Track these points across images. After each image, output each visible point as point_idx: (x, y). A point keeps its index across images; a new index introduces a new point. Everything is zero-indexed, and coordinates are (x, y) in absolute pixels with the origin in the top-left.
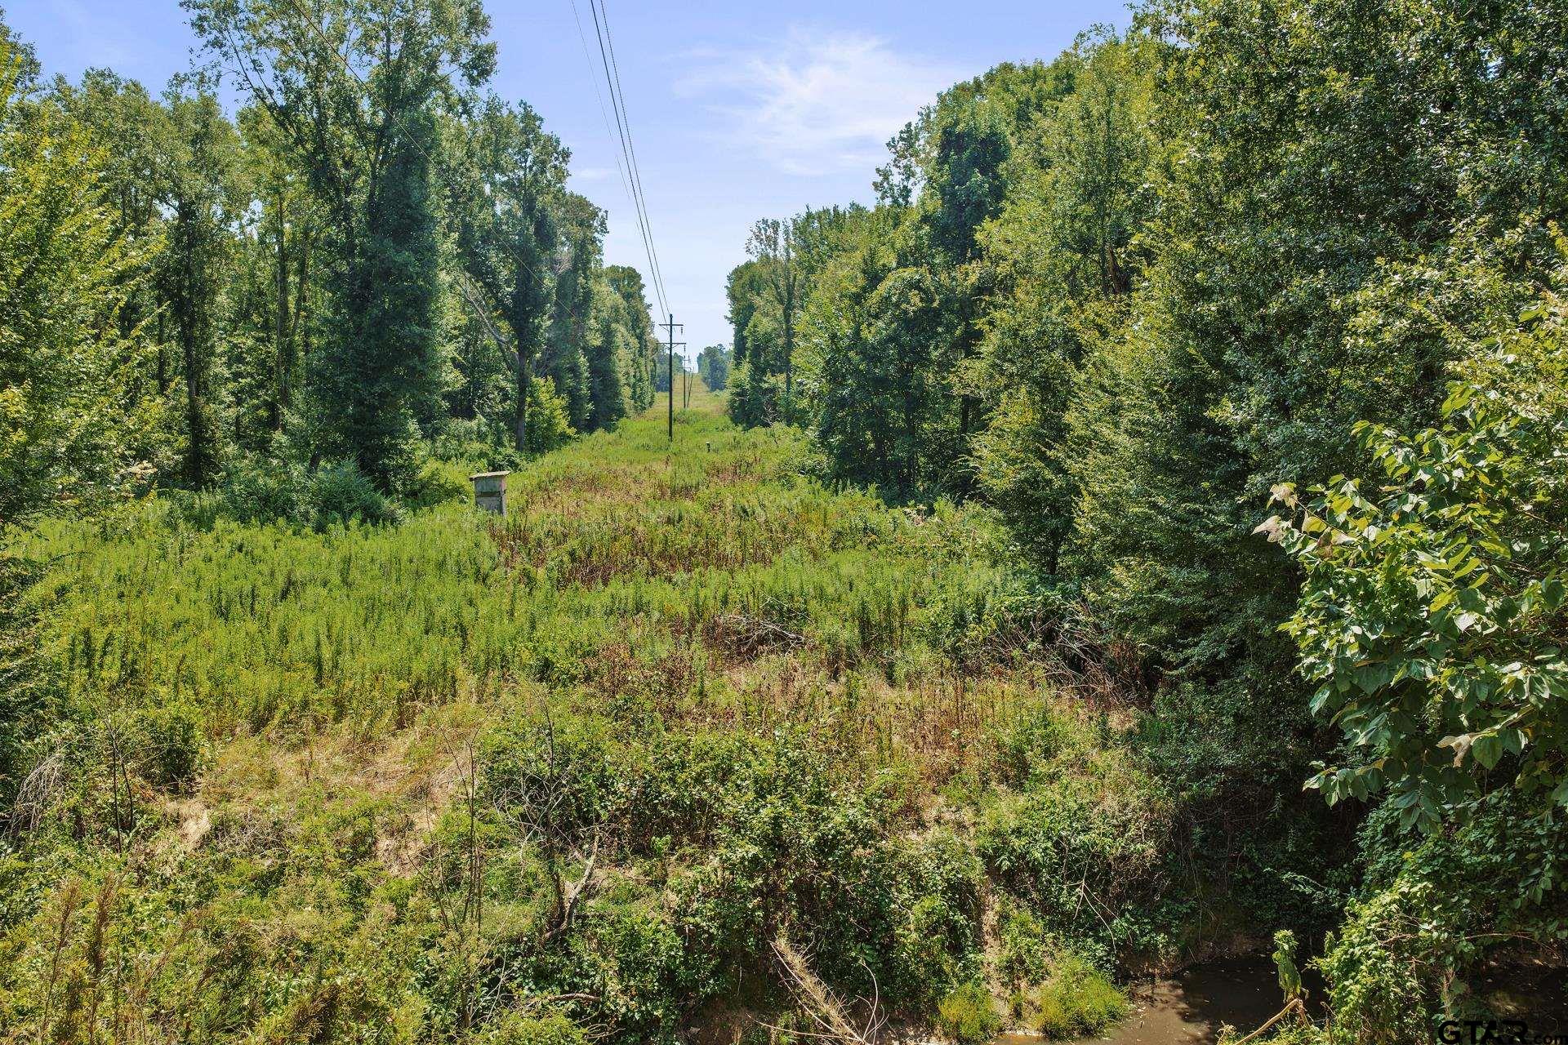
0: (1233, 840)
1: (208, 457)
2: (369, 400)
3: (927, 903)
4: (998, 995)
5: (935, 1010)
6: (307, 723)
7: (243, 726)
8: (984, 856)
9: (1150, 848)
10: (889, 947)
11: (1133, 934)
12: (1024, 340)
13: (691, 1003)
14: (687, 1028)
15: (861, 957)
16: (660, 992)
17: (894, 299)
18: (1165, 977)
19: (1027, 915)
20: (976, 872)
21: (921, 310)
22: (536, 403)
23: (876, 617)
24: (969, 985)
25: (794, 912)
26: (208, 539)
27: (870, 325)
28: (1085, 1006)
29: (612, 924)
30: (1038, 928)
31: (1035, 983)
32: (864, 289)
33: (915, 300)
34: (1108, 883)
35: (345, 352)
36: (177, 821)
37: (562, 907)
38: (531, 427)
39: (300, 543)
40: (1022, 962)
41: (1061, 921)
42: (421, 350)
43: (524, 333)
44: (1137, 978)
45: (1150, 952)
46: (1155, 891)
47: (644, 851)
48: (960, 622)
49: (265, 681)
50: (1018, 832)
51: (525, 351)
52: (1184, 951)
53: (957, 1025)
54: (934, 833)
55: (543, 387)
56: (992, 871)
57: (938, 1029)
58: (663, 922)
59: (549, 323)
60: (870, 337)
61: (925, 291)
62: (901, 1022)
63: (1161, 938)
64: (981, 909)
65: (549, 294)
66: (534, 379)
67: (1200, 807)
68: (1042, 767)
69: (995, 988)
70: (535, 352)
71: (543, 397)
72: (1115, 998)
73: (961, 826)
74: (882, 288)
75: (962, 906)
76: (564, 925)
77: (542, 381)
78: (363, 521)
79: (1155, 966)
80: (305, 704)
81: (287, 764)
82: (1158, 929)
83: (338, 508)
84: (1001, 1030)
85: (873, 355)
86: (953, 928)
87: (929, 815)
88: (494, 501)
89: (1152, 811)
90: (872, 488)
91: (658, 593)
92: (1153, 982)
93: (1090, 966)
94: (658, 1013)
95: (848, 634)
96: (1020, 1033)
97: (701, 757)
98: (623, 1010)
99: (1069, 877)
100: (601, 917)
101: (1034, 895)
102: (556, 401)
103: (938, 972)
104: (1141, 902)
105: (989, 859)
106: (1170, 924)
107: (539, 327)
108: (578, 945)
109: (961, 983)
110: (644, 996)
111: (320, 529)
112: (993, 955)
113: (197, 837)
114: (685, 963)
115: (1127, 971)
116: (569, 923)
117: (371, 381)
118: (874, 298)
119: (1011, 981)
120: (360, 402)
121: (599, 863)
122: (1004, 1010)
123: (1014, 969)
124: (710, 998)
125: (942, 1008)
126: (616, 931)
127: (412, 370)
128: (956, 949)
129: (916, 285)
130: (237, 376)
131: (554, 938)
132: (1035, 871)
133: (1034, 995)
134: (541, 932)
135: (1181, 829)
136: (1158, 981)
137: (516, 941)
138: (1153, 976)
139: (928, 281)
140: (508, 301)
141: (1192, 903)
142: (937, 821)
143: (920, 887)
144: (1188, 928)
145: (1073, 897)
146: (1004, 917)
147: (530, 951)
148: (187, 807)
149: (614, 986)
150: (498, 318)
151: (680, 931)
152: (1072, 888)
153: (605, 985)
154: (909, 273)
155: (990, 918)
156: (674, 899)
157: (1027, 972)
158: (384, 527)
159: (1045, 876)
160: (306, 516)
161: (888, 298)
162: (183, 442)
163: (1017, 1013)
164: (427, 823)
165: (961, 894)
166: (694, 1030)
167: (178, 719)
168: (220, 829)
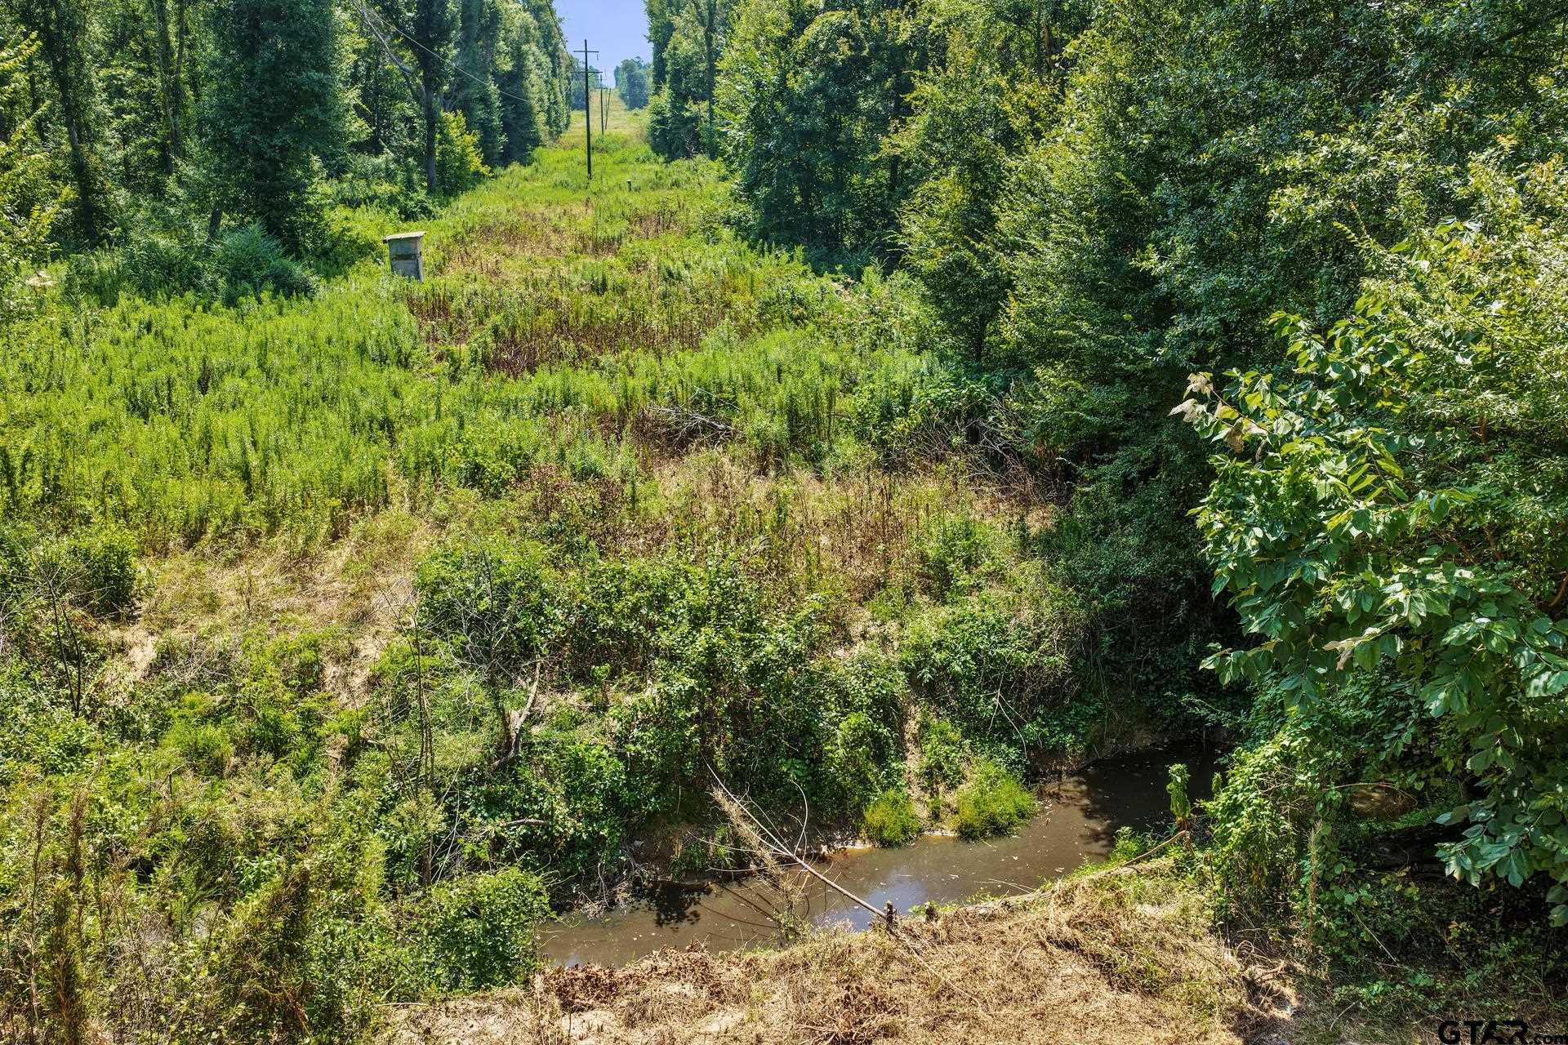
0: (1139, 644)
1: (100, 211)
2: (270, 153)
3: (853, 719)
4: (918, 800)
5: (860, 815)
6: (241, 537)
7: (176, 540)
8: (906, 669)
9: (1060, 659)
10: (817, 761)
11: (1043, 736)
12: (955, 116)
13: (635, 819)
14: (631, 841)
15: (792, 772)
16: (604, 811)
17: (822, 46)
18: (1071, 774)
19: (946, 724)
20: (899, 686)
21: (849, 58)
22: (446, 140)
23: (806, 409)
24: (891, 792)
25: (729, 735)
26: (113, 316)
27: (796, 73)
28: (996, 808)
29: (557, 750)
30: (955, 736)
31: (952, 787)
32: (790, 33)
33: (844, 49)
34: (1022, 690)
35: (238, 99)
36: (122, 649)
37: (509, 737)
38: (442, 166)
39: (211, 321)
40: (941, 768)
41: (978, 729)
42: (320, 96)
43: (429, 65)
44: (1045, 775)
45: (1058, 752)
46: (1065, 695)
47: (583, 677)
48: (887, 415)
49: (193, 493)
50: (939, 645)
51: (431, 83)
52: (1089, 748)
53: (881, 829)
54: (860, 648)
55: (453, 122)
56: (914, 681)
57: (863, 833)
58: (606, 747)
59: (455, 52)
60: (796, 87)
61: (855, 38)
62: (829, 827)
63: (1069, 738)
64: (903, 718)
65: (454, 19)
66: (443, 114)
67: (1111, 616)
68: (964, 580)
69: (916, 792)
70: (442, 85)
71: (454, 133)
72: (1026, 799)
73: (885, 640)
74: (810, 32)
75: (886, 720)
76: (512, 754)
77: (451, 116)
78: (276, 292)
79: (1062, 764)
80: (237, 516)
81: (225, 583)
82: (1066, 730)
83: (247, 277)
84: (920, 831)
85: (800, 107)
86: (876, 738)
87: (856, 629)
88: (411, 266)
89: (1065, 621)
90: (799, 251)
91: (587, 383)
92: (1060, 777)
93: (1003, 770)
94: (605, 832)
95: (777, 427)
96: (938, 833)
97: (637, 586)
98: (572, 831)
99: (985, 687)
100: (547, 744)
101: (953, 703)
102: (468, 138)
103: (864, 781)
104: (1050, 706)
105: (912, 674)
106: (1077, 725)
107: (445, 56)
108: (527, 774)
109: (884, 789)
110: (590, 817)
111: (231, 302)
112: (914, 763)
113: (144, 665)
114: (627, 784)
115: (1037, 768)
116: (517, 752)
117: (269, 130)
118: (801, 43)
119: (930, 785)
120: (259, 156)
121: (542, 689)
122: (923, 812)
123: (933, 775)
124: (652, 815)
125: (867, 815)
126: (561, 757)
127: (313, 120)
128: (880, 758)
129: (844, 32)
130: (119, 112)
131: (502, 766)
132: (955, 679)
133: (951, 798)
134: (490, 761)
135: (1092, 634)
136: (1064, 777)
137: (464, 771)
138: (1060, 773)
139: (857, 29)
140: (411, 28)
141: (1099, 705)
142: (863, 636)
143: (846, 703)
144: (1094, 727)
145: (990, 705)
146: (925, 726)
147: (480, 780)
148: (134, 634)
149: (561, 810)
150: (400, 46)
151: (622, 757)
152: (989, 697)
153: (553, 809)
154: (837, 17)
155: (912, 727)
156: (616, 726)
157: (945, 777)
158: (299, 299)
159: (964, 687)
160: (213, 285)
161: (815, 45)
162: (68, 192)
163: (935, 816)
164: (371, 649)
165: (887, 709)
166: (638, 843)
167: (111, 548)
168: (166, 657)
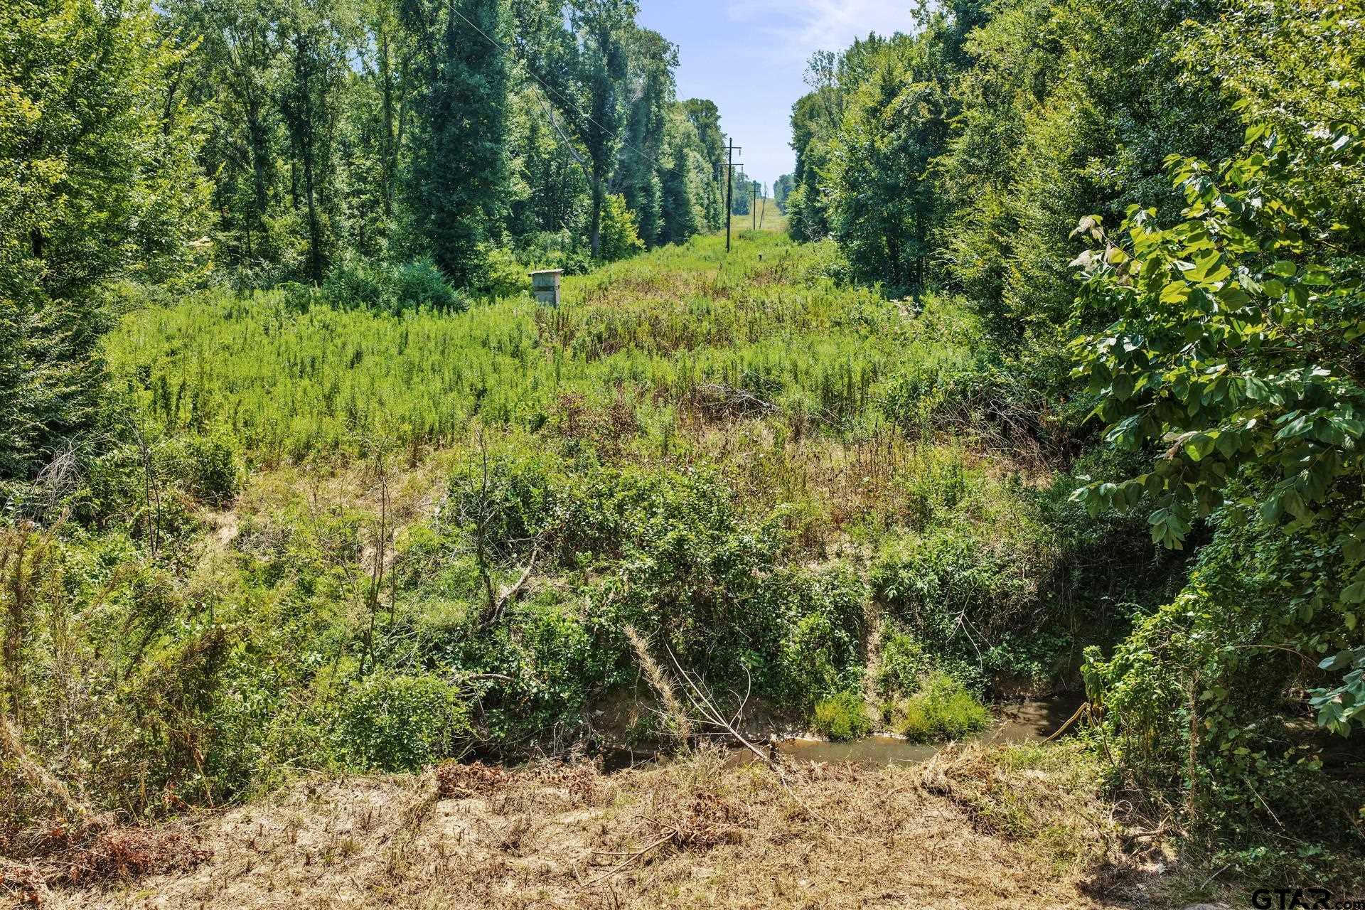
0: (1115, 586)
1: (324, 257)
3: (812, 620)
4: (873, 704)
5: (812, 711)
7: (288, 459)
8: (874, 585)
9: (1030, 586)
10: (773, 656)
11: (1008, 662)
13: (597, 690)
14: (592, 709)
15: (747, 661)
16: (569, 679)
17: (906, 112)
18: (1035, 699)
19: (908, 639)
20: (865, 600)
21: (929, 121)
22: (609, 216)
23: (838, 387)
24: (846, 693)
25: (690, 620)
27: (883, 137)
28: (947, 716)
29: (535, 621)
30: (916, 649)
31: (906, 695)
32: (881, 104)
33: (925, 112)
34: (989, 615)
36: (214, 528)
37: (493, 605)
38: (604, 238)
40: (897, 677)
41: (936, 644)
42: (491, 162)
43: (600, 155)
44: (1008, 699)
45: (1023, 678)
46: (1034, 625)
47: (569, 563)
48: (914, 392)
50: (908, 566)
51: (599, 171)
52: (1055, 680)
53: (829, 725)
54: (834, 563)
55: (616, 203)
56: (879, 597)
57: (814, 727)
58: (577, 622)
59: (620, 146)
60: (882, 147)
61: (935, 104)
62: (782, 719)
63: (1036, 666)
64: (867, 629)
65: (620, 118)
66: (607, 196)
67: (1085, 553)
68: (941, 513)
69: (871, 697)
70: (607, 172)
71: (615, 211)
72: (978, 712)
73: (858, 559)
74: (896, 102)
75: (847, 626)
76: (493, 620)
77: (614, 198)
78: (432, 308)
79: (1026, 690)
80: (336, 444)
82: (1033, 658)
83: (414, 297)
84: (870, 732)
85: (883, 163)
86: (838, 644)
87: (831, 549)
88: (548, 295)
89: (1038, 554)
90: (878, 285)
92: (1022, 702)
93: (961, 684)
94: (565, 695)
95: (811, 402)
96: (886, 735)
97: (627, 487)
98: (535, 690)
99: (950, 608)
100: (526, 615)
101: (920, 622)
102: (627, 216)
103: (820, 681)
104: (1020, 634)
105: (879, 588)
106: (1045, 655)
107: (612, 148)
108: (501, 635)
109: (838, 691)
110: (554, 681)
111: (398, 314)
112: (873, 671)
113: (227, 541)
114: (593, 656)
115: (1001, 693)
116: (498, 618)
117: (447, 188)
118: (888, 112)
119: (886, 692)
120: (441, 209)
121: (534, 572)
122: (876, 716)
123: (889, 682)
124: (614, 686)
125: (817, 709)
126: (537, 627)
127: (485, 182)
128: (839, 662)
129: (926, 98)
131: (483, 630)
132: (921, 600)
133: (904, 705)
134: (474, 623)
135: (1063, 569)
136: (1027, 702)
138: (1023, 698)
139: (938, 95)
140: (585, 126)
141: (1069, 638)
142: (838, 555)
143: (808, 605)
144: (1062, 660)
145: (951, 625)
146: (887, 638)
147: (464, 637)
148: (221, 518)
149: (528, 671)
150: (576, 141)
151: (588, 629)
152: (953, 617)
153: (519, 669)
154: (920, 87)
155: (875, 638)
156: (588, 603)
157: (901, 685)
159: (929, 606)
161: (900, 112)
162: (304, 245)
163: (887, 719)
165: (848, 615)
166: (599, 712)
168: (246, 533)
